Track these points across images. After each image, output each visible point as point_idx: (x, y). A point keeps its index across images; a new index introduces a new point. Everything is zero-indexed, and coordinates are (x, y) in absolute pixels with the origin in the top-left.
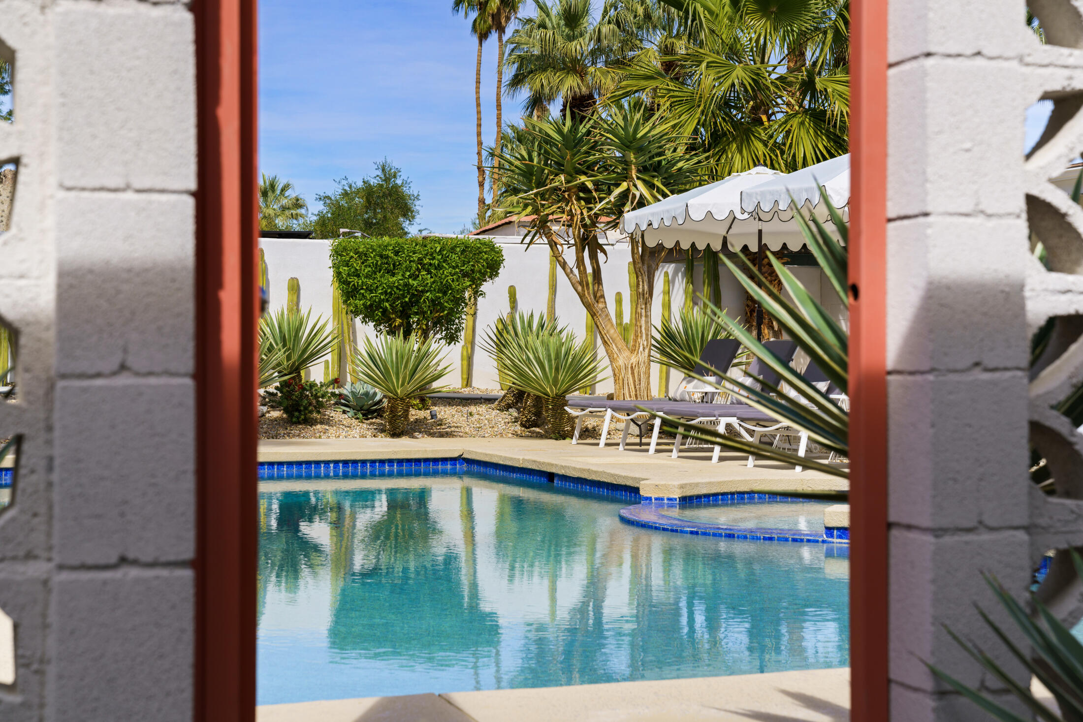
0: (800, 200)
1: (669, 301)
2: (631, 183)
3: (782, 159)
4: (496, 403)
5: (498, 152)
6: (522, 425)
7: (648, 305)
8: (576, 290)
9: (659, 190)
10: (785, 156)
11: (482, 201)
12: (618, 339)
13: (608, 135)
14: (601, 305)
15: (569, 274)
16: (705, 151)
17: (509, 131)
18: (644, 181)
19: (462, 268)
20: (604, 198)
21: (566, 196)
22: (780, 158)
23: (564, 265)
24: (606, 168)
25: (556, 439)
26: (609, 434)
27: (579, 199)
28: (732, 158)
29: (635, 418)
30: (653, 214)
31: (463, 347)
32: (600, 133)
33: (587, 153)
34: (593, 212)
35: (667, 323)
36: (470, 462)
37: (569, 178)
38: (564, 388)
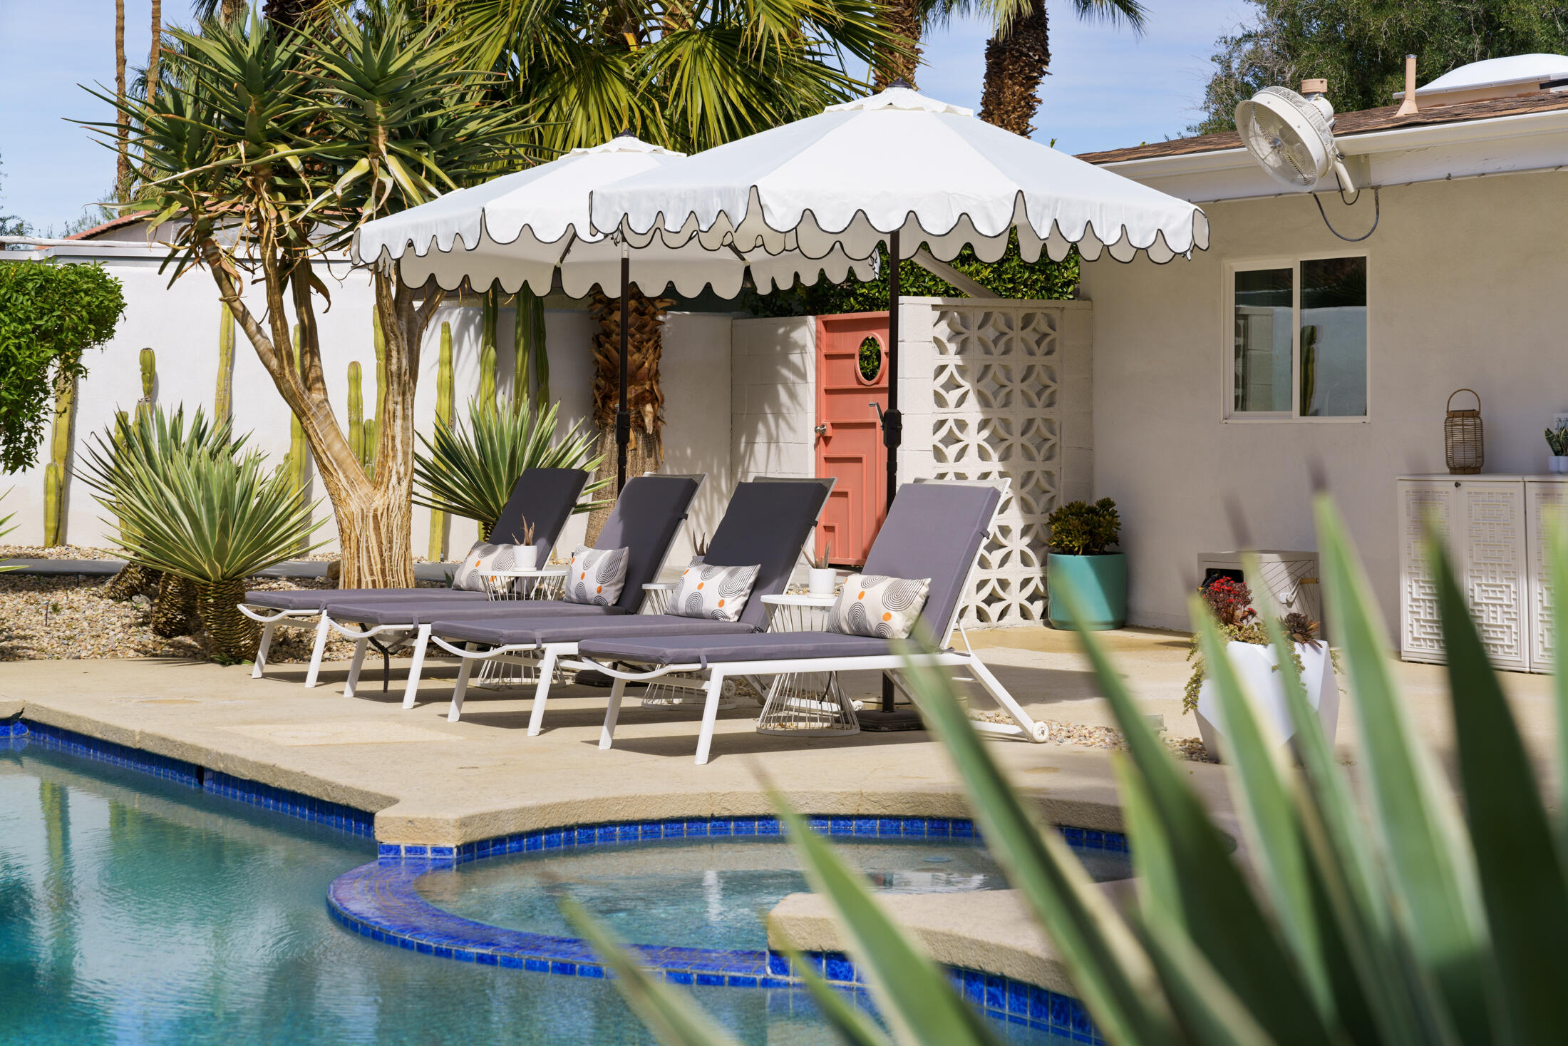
0: (708, 213)
1: (451, 377)
2: (377, 162)
3: (663, 117)
4: (108, 584)
5: (153, 77)
6: (157, 631)
7: (408, 396)
8: (267, 367)
9: (430, 176)
10: (667, 112)
11: (125, 164)
12: (349, 460)
13: (332, 67)
14: (317, 396)
15: (254, 335)
16: (519, 101)
17: (175, 41)
18: (402, 158)
19: (38, 323)
20: (323, 189)
21: (249, 183)
22: (659, 114)
23: (243, 317)
24: (325, 131)
25: (223, 663)
26: (329, 650)
27: (273, 189)
28: (570, 114)
29: (378, 635)
30: (416, 228)
31: (48, 467)
32: (316, 62)
33: (291, 101)
34: (301, 216)
35: (446, 430)
36: (37, 727)
37: (254, 148)
38: (238, 563)
